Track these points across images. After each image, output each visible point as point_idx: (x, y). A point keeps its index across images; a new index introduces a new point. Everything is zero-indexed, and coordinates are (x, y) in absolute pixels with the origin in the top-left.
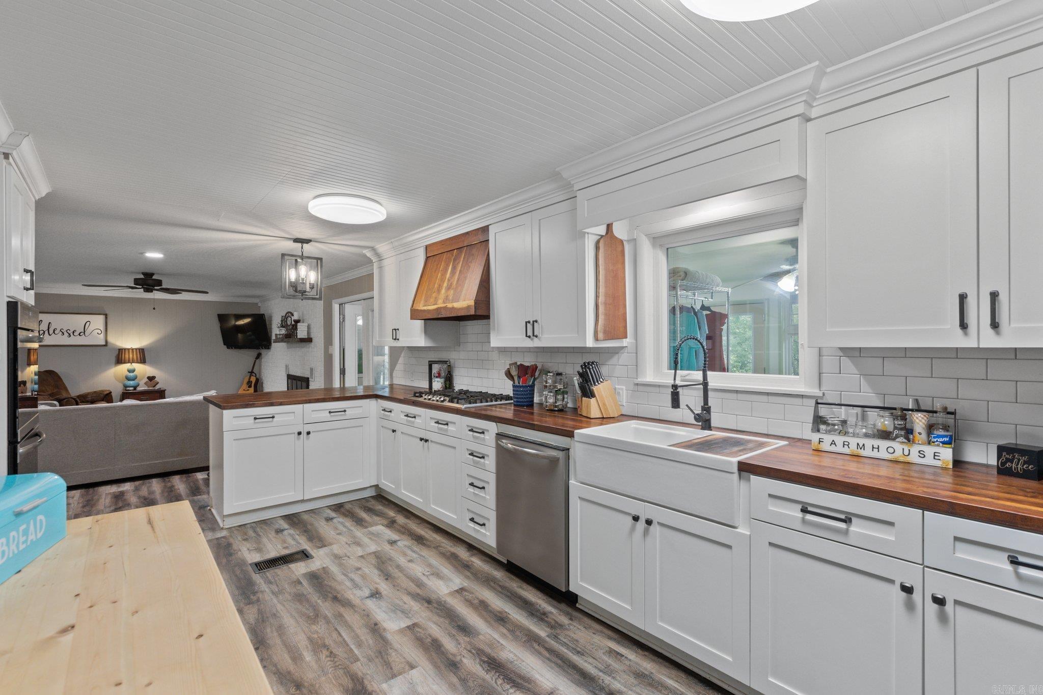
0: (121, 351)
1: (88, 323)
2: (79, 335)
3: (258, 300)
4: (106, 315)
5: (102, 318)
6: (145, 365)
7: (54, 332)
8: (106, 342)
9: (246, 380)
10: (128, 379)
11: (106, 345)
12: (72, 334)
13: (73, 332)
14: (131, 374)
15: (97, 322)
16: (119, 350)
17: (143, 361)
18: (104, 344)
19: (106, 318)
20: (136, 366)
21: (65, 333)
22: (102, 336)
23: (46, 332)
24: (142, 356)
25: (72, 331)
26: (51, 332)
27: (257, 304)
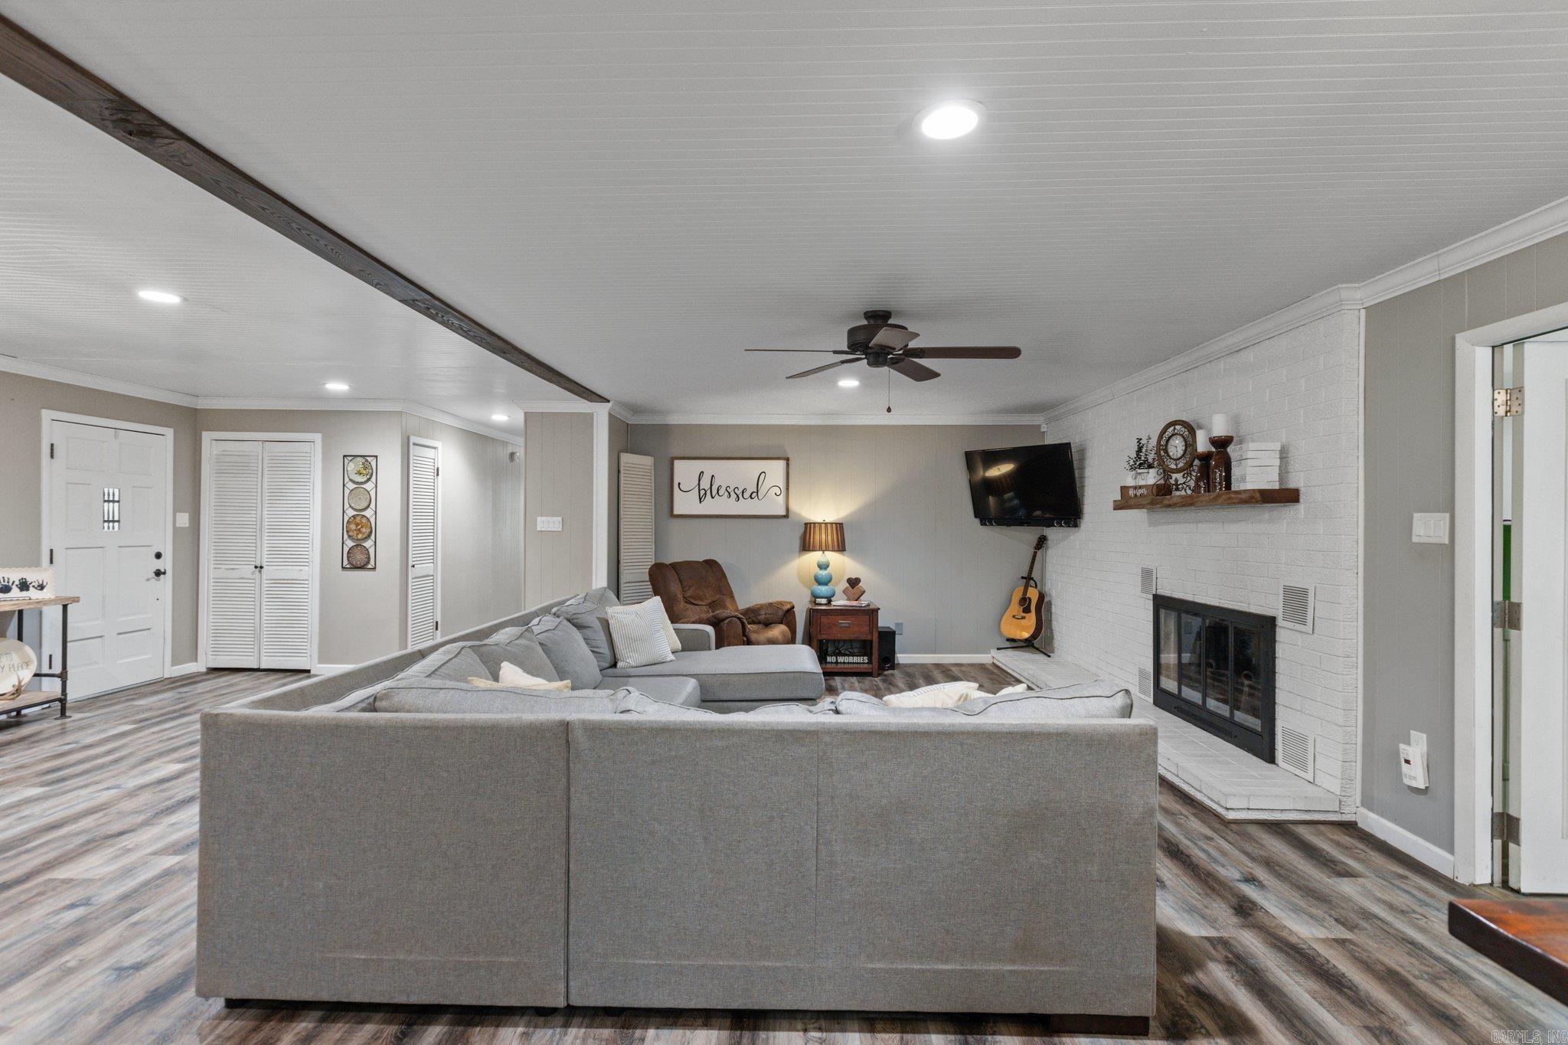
0: (808, 526)
1: (763, 474)
2: (751, 496)
3: (1042, 419)
4: (787, 460)
5: (782, 464)
6: (843, 555)
7: (718, 493)
8: (787, 510)
9: (1017, 596)
10: (819, 581)
11: (786, 516)
12: (740, 496)
13: (743, 492)
14: (823, 573)
15: (775, 470)
16: (806, 524)
17: (841, 548)
18: (784, 514)
19: (788, 464)
20: (832, 557)
21: (732, 494)
22: (781, 499)
23: (708, 492)
24: (840, 537)
25: (741, 490)
26: (714, 492)
27: (1039, 426)
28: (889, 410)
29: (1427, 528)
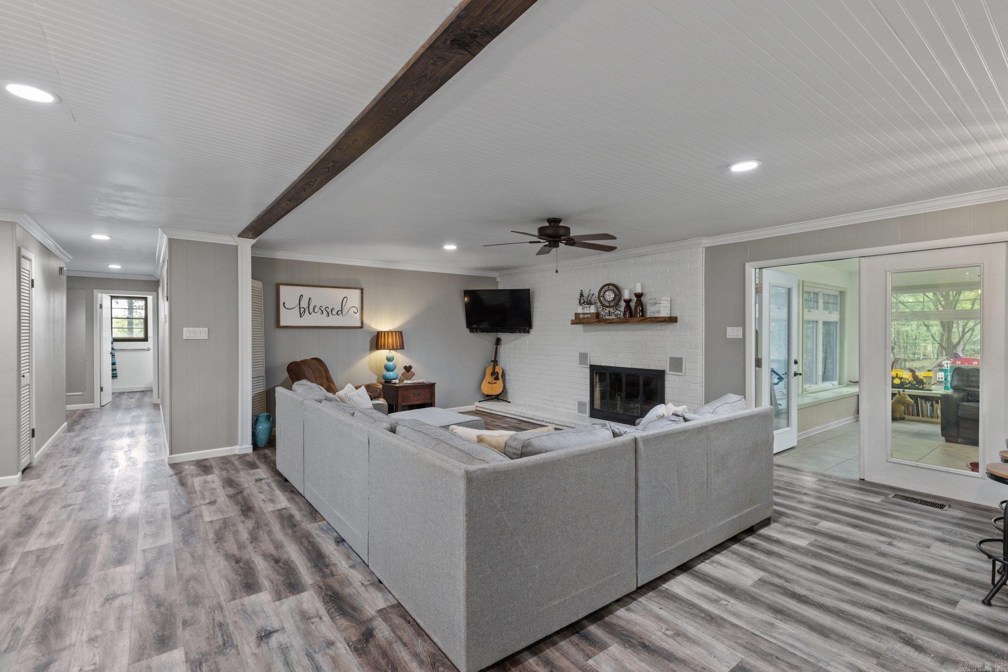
0: (379, 334)
1: (345, 299)
2: (337, 313)
4: (362, 290)
5: (357, 293)
6: (397, 352)
7: (314, 310)
8: (362, 323)
10: (387, 369)
11: (362, 327)
12: (330, 313)
13: (332, 311)
14: (391, 363)
15: (354, 296)
17: (401, 347)
18: (360, 326)
19: (362, 293)
20: (393, 353)
21: (324, 311)
22: (358, 315)
23: (307, 310)
24: (400, 340)
25: (330, 309)
26: (311, 310)
27: (495, 278)
28: (557, 271)
29: (733, 332)
